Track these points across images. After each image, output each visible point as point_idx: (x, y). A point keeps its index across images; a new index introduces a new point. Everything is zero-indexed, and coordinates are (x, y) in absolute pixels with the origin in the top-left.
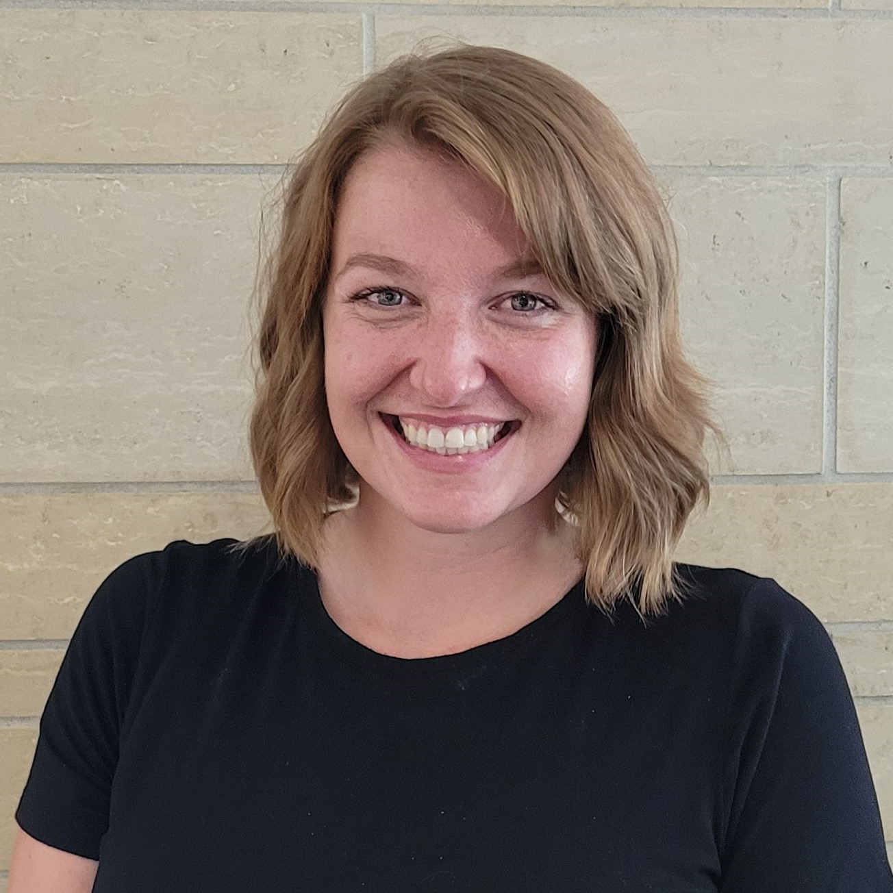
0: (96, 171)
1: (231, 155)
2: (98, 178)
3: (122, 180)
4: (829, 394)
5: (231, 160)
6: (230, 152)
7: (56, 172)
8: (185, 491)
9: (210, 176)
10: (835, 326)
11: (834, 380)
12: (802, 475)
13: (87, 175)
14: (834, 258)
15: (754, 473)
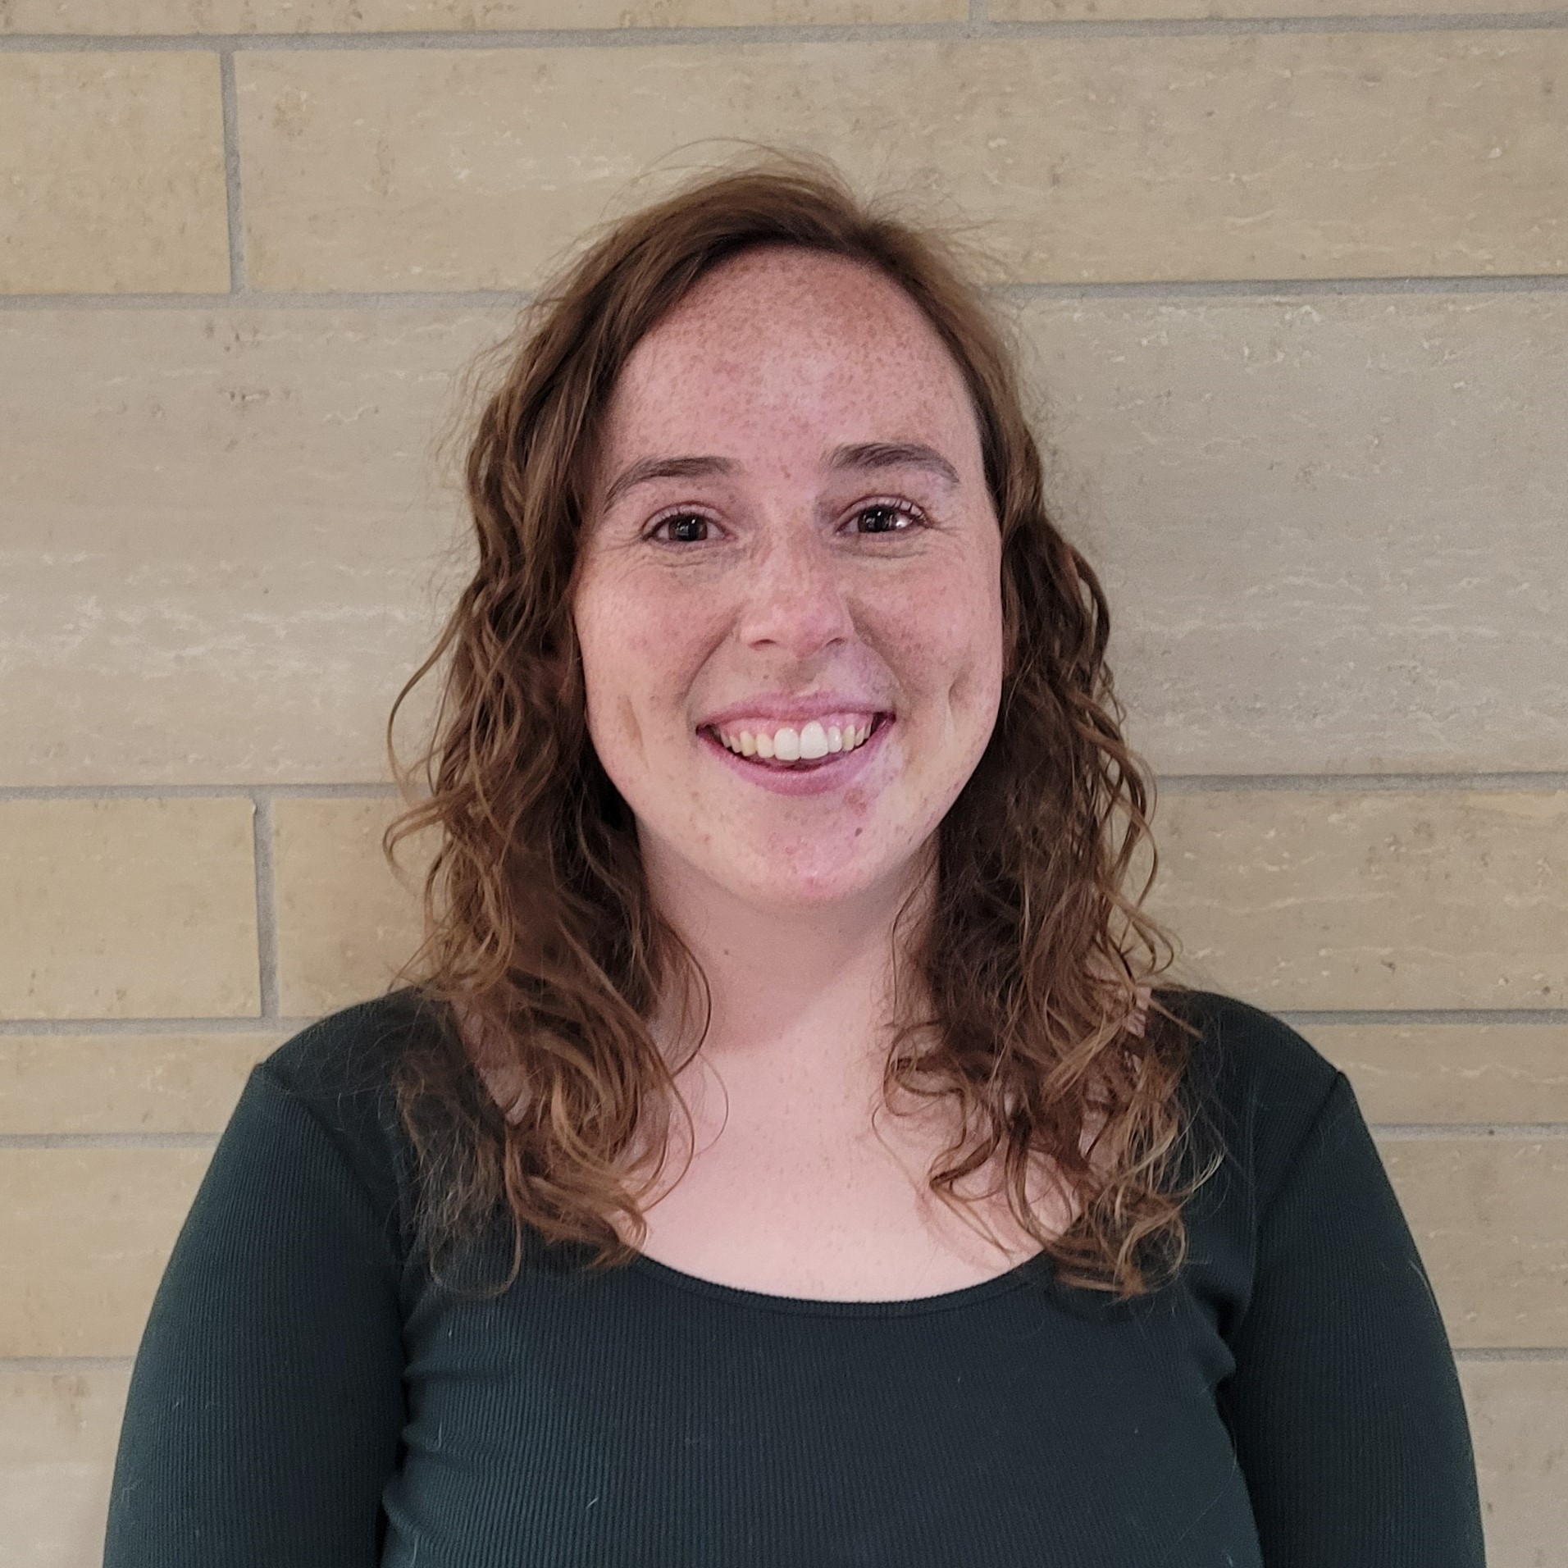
0: (1276, 292)
1: (1490, 262)
2: (1279, 304)
3: (1314, 305)
5: (1489, 269)
6: (1486, 257)
7: (1215, 296)
8: (1388, 789)
9: (1454, 296)
13: (1261, 300)
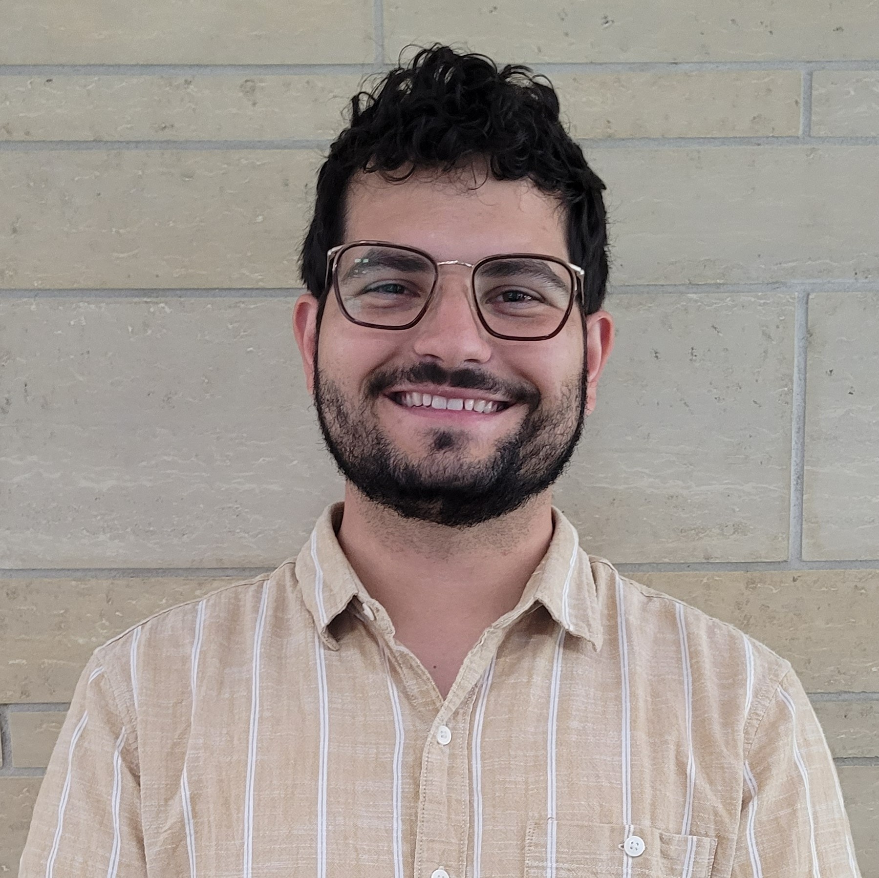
0: (144, 295)
1: (261, 280)
2: (146, 302)
3: (166, 303)
4: (796, 490)
5: (261, 284)
6: (260, 277)
7: (110, 297)
8: (227, 576)
9: (243, 299)
10: (802, 430)
11: (800, 477)
12: (771, 562)
13: (136, 300)
14: (802, 366)
15: (727, 561)
